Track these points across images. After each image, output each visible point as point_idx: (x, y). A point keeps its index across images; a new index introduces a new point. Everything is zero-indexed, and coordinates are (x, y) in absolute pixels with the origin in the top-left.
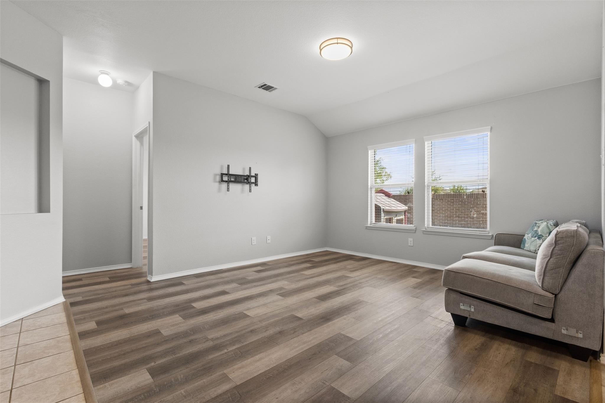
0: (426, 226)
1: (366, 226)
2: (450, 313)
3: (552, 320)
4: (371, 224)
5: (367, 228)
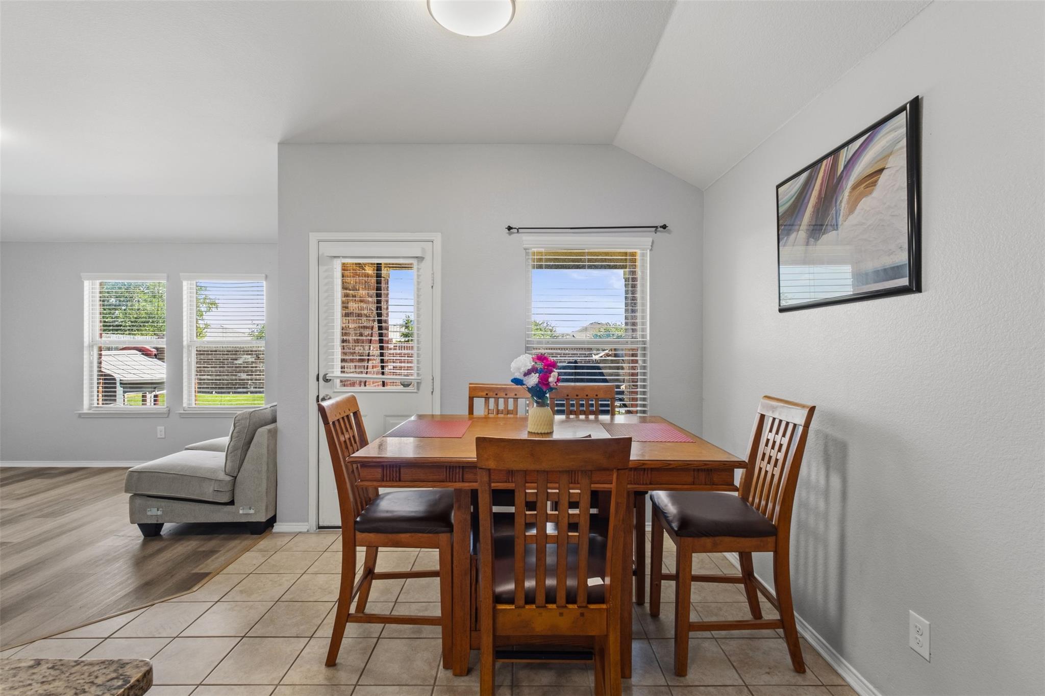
0: (185, 405)
1: (80, 414)
2: (136, 525)
3: (232, 503)
4: (90, 408)
5: (81, 416)
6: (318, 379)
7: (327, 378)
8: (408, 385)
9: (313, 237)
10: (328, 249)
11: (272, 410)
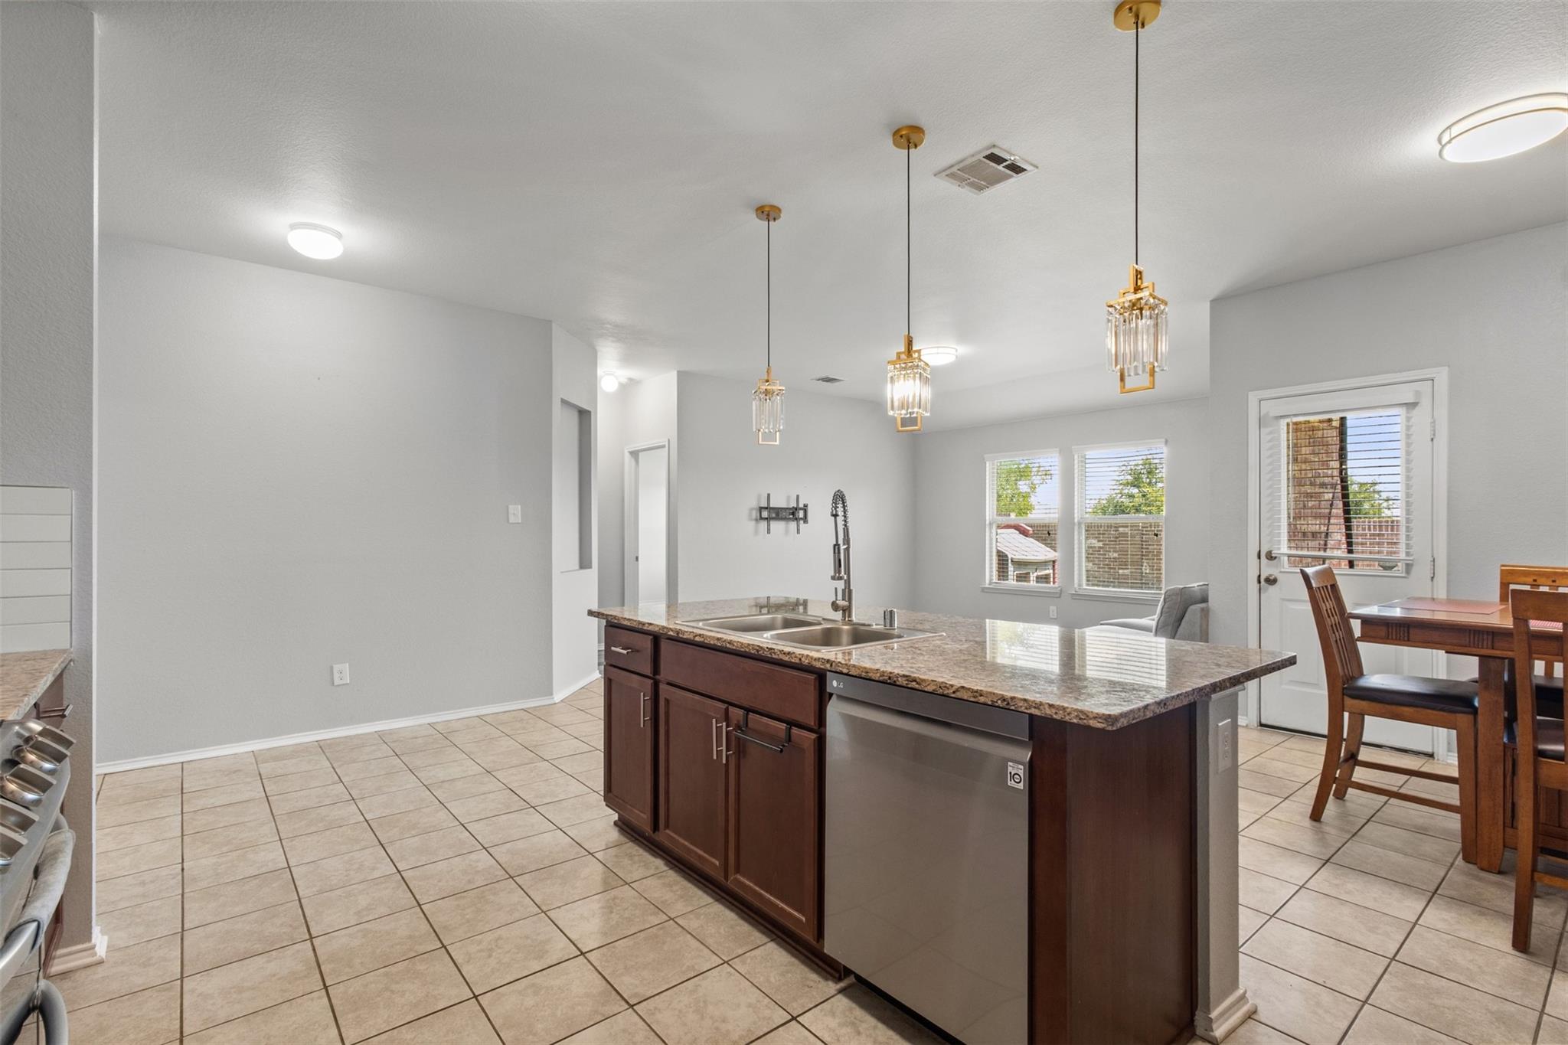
0: (1076, 586)
1: (983, 587)
4: (990, 583)
5: (984, 590)
6: (1259, 557)
7: (1273, 555)
8: (1391, 568)
9: (1253, 397)
10: (1272, 409)
11: (1201, 589)
